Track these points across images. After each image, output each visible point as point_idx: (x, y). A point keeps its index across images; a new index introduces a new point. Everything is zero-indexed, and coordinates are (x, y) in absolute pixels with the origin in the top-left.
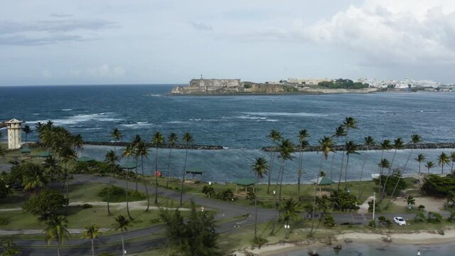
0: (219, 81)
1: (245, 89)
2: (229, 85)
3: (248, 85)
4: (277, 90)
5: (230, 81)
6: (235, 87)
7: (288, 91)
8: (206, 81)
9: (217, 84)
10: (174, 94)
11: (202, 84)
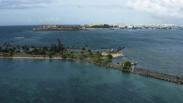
0: (50, 25)
1: (58, 29)
2: (53, 27)
3: (60, 27)
4: (70, 29)
5: (53, 25)
6: (55, 28)
7: (74, 29)
8: (46, 26)
9: (49, 27)
10: (34, 30)
11: (44, 27)
